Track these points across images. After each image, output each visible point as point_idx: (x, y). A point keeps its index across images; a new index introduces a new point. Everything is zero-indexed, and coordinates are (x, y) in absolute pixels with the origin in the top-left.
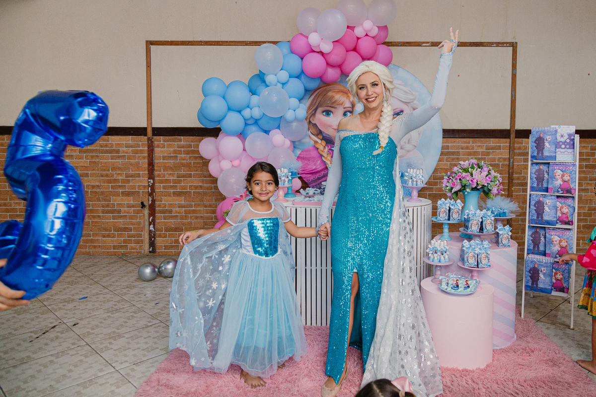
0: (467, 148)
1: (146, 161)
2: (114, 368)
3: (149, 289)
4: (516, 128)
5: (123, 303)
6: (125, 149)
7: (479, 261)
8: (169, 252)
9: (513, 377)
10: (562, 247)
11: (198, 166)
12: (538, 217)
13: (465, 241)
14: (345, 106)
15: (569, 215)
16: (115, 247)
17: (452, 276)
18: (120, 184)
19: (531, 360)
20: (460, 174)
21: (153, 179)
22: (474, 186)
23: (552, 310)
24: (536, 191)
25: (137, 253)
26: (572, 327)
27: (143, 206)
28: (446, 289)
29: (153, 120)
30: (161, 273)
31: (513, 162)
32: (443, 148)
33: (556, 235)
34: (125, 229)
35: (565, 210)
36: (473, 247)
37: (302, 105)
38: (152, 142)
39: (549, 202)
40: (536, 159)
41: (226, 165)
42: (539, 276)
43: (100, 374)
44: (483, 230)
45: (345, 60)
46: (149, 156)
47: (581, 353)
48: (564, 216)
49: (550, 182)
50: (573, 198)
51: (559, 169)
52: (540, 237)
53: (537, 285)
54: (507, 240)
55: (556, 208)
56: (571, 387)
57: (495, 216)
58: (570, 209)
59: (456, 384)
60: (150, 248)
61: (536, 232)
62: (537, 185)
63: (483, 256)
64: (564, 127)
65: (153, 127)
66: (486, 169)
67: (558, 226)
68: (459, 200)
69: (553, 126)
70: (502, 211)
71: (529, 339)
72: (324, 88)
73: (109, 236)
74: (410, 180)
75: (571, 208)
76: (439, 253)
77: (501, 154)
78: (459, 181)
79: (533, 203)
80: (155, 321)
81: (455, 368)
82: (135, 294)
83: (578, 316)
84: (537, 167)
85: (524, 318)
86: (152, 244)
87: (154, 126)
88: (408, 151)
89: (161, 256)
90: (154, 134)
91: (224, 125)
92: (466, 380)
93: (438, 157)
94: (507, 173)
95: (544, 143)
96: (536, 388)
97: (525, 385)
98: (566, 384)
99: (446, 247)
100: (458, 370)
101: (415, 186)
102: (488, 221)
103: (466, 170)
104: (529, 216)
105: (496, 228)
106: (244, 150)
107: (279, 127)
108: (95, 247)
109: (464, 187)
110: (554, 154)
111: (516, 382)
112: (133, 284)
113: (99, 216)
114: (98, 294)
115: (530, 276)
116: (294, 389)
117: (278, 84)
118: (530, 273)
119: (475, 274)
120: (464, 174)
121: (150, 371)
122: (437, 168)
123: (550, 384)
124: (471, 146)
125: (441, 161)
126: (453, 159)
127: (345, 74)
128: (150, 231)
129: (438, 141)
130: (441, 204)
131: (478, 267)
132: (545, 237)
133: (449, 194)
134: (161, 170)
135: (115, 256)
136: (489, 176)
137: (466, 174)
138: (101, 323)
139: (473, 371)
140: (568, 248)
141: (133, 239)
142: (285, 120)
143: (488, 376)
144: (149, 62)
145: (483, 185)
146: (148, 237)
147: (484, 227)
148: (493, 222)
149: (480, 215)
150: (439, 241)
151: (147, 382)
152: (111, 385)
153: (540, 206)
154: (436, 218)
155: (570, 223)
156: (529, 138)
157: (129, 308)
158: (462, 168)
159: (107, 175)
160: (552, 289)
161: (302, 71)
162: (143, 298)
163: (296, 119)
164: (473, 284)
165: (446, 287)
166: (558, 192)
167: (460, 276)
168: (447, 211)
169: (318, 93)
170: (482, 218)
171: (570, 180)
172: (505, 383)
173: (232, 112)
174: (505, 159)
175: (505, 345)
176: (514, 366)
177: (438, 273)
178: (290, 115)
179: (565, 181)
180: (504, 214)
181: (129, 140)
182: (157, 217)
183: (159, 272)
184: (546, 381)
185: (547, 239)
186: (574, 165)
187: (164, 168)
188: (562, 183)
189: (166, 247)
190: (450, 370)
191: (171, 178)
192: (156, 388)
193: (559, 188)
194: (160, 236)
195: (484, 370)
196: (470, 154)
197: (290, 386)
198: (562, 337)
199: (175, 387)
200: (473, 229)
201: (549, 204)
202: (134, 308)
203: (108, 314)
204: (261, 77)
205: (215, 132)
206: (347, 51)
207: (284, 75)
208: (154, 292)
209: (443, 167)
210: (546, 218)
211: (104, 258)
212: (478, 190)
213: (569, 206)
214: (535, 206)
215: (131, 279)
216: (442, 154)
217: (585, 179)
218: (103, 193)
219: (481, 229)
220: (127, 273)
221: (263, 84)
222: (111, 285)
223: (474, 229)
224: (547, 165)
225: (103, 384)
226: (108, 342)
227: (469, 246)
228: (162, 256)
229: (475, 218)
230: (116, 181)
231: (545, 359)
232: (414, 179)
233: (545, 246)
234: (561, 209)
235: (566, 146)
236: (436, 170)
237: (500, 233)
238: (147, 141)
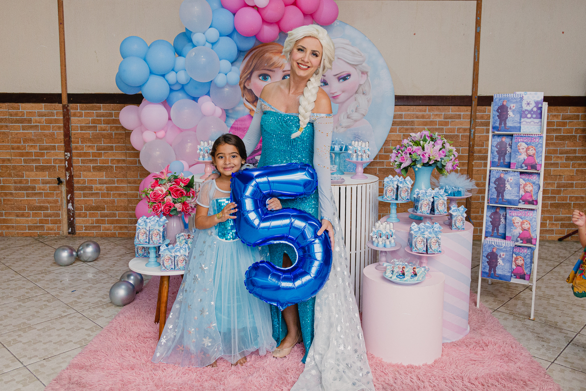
0: (423, 117)
1: (62, 131)
2: (22, 364)
3: (66, 275)
4: (478, 95)
5: (36, 290)
6: (37, 118)
7: (428, 246)
8: (91, 233)
9: (463, 374)
10: (524, 230)
11: (121, 137)
12: (498, 196)
13: (414, 223)
14: (284, 70)
15: (533, 193)
16: (30, 228)
17: (397, 263)
18: (34, 158)
19: (485, 355)
20: (410, 147)
21: (71, 152)
22: (426, 161)
23: (511, 298)
24: (498, 166)
25: (55, 234)
26: (532, 317)
27: (60, 182)
28: (391, 278)
29: (68, 86)
30: (80, 257)
31: (474, 133)
32: (395, 117)
33: (517, 216)
34: (41, 208)
35: (529, 188)
36: (422, 230)
37: (234, 68)
38: (68, 110)
39: (511, 179)
40: (498, 131)
41: (149, 136)
42: (497, 262)
43: (6, 371)
44: (434, 211)
45: (283, 15)
46: (65, 126)
47: (540, 347)
48: (528, 195)
49: (513, 156)
50: (539, 174)
51: (523, 142)
52: (500, 219)
53: (495, 271)
54: (462, 223)
55: (518, 185)
56: (526, 385)
57: (449, 195)
58: (534, 187)
59: (399, 382)
60: (69, 229)
61: (496, 212)
62: (498, 160)
63: (433, 240)
64: (530, 94)
65: (68, 93)
66: (440, 142)
67: (521, 206)
68: (408, 177)
69: (518, 93)
70: (456, 190)
71: (484, 331)
72: (261, 48)
73: (23, 215)
74: (355, 155)
75: (536, 186)
76: (384, 238)
77: (461, 124)
78: (408, 155)
79: (493, 180)
80: (71, 311)
81: (399, 363)
82: (51, 281)
83: (540, 305)
84: (498, 140)
85: (480, 308)
86: (71, 224)
87: (70, 91)
88: (356, 121)
89: (81, 237)
90: (70, 101)
91: (146, 91)
92: (411, 377)
93: (389, 126)
94: (468, 145)
95: (507, 111)
96: (488, 386)
97: (476, 383)
98: (522, 382)
99: (392, 230)
100: (403, 366)
101: (359, 160)
102: (441, 202)
103: (417, 143)
104: (488, 195)
105: (449, 208)
106: (170, 119)
107: (208, 94)
108: (8, 227)
109: (415, 162)
110: (519, 125)
111: (466, 379)
112: (48, 269)
113: (11, 194)
114: (9, 280)
115: (487, 262)
116: (219, 387)
117: (207, 44)
118: (488, 258)
119: (424, 261)
120: (415, 148)
121: (61, 367)
122: (389, 139)
123: (503, 382)
124: (427, 115)
125: (393, 132)
126: (407, 130)
127: (283, 32)
128: (69, 210)
129: (389, 109)
130: (387, 182)
131: (427, 253)
132: (505, 219)
133: (397, 170)
134: (79, 141)
135: (31, 238)
136: (443, 150)
137: (417, 147)
138: (11, 312)
139: (419, 368)
140: (531, 231)
141: (50, 218)
142: (216, 85)
143: (435, 373)
144: (62, 18)
145: (436, 160)
146: (66, 217)
147: (435, 208)
148: (446, 202)
149: (431, 194)
150: (384, 224)
151: (58, 380)
152: (18, 382)
153: (500, 185)
154: (383, 197)
155: (535, 202)
156: (490, 106)
157: (43, 296)
158: (413, 141)
159: (18, 148)
160: (511, 276)
161: (235, 28)
162: (59, 285)
163: (228, 84)
164: (421, 272)
165: (391, 275)
166: (522, 167)
167: (406, 263)
168: (395, 190)
169: (254, 54)
170: (433, 197)
171: (536, 154)
172: (454, 381)
173: (155, 76)
174: (465, 130)
175: (457, 337)
176: (465, 362)
177: (383, 259)
178: (220, 80)
179: (530, 156)
180: (459, 193)
181: (41, 107)
182: (76, 195)
183: (77, 255)
184: (500, 379)
185: (507, 220)
186: (541, 137)
187: (82, 140)
188: (526, 157)
189: (87, 228)
190: (393, 366)
191: (91, 151)
192: (67, 386)
193: (523, 163)
194: (80, 216)
195: (431, 367)
196: (425, 124)
197: (215, 384)
198: (521, 329)
199: (87, 386)
200: (422, 210)
201: (511, 181)
202: (48, 296)
203: (19, 303)
204: (187, 36)
205: (137, 99)
206: (286, 5)
207: (213, 34)
208: (72, 278)
209: (395, 139)
210: (507, 196)
211: (18, 240)
212: (430, 165)
213: (534, 183)
214: (495, 183)
215: (47, 263)
216: (394, 123)
217: (555, 152)
218: (14, 168)
219: (433, 210)
220: (43, 257)
221: (190, 44)
222: (24, 270)
223: (424, 209)
224: (511, 137)
225: (9, 381)
226: (17, 334)
227: (417, 229)
228: (83, 237)
229: (426, 198)
230: (28, 154)
231: (500, 354)
232: (358, 152)
233: (505, 228)
234: (524, 187)
235: (532, 115)
236: (386, 142)
237: (454, 214)
238: (62, 109)
